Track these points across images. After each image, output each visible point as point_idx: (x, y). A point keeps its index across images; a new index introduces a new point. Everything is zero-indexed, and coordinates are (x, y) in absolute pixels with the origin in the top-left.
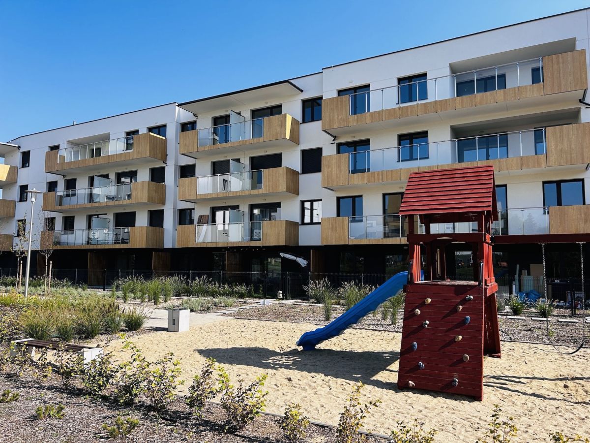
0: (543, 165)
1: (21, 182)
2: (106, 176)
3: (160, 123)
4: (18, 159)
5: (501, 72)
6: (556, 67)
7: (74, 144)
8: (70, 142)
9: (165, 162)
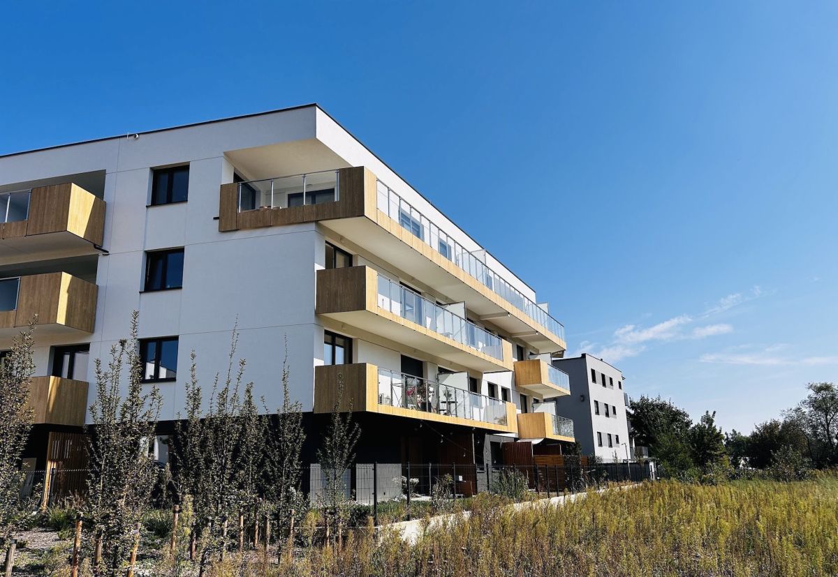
0: (12, 325)
6: (42, 201)
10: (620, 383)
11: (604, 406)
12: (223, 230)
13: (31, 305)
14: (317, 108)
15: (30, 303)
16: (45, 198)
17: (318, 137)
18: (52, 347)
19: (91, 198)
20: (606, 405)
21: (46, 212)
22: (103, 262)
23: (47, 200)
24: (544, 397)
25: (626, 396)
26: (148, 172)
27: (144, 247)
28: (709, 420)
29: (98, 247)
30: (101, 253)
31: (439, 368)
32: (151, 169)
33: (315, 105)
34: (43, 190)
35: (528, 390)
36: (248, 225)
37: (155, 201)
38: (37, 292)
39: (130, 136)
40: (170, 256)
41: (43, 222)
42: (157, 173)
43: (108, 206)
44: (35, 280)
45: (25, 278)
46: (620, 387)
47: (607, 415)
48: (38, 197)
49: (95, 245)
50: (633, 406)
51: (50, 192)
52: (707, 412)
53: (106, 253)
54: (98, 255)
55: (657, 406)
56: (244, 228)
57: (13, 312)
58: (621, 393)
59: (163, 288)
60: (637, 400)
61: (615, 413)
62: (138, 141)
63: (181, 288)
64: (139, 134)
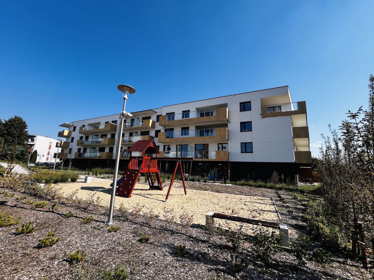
0: (215, 139)
1: (72, 136)
2: (98, 136)
3: (115, 120)
4: (72, 129)
5: (212, 111)
6: (219, 111)
7: (90, 125)
8: (88, 124)
9: (115, 132)
12: (263, 117)
15: (219, 134)
18: (217, 143)
27: (240, 121)
29: (228, 121)
32: (239, 102)
37: (241, 110)
38: (221, 132)
40: (246, 123)
41: (220, 116)
43: (229, 112)
44: (220, 129)
45: (217, 128)
51: (221, 109)
53: (230, 122)
56: (269, 117)
57: (215, 136)
59: (245, 131)
62: (236, 96)
63: (252, 131)
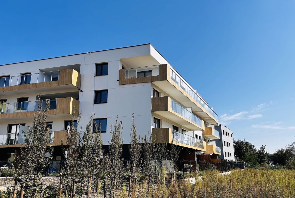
0: (55, 114)
6: (63, 74)
10: (231, 135)
11: (227, 143)
12: (121, 84)
13: (61, 108)
14: (151, 45)
16: (64, 74)
17: (151, 54)
18: (65, 121)
19: (77, 73)
20: (227, 142)
21: (64, 78)
22: (80, 94)
23: (65, 74)
24: (211, 139)
25: (233, 139)
26: (95, 65)
27: (94, 89)
28: (263, 148)
29: (79, 89)
30: (80, 91)
31: (183, 129)
32: (95, 64)
33: (150, 44)
34: (63, 70)
35: (206, 137)
36: (129, 83)
37: (97, 74)
38: (63, 104)
39: (88, 53)
40: (102, 92)
41: (64, 81)
42: (97, 65)
43: (81, 76)
44: (62, 100)
45: (59, 99)
46: (232, 136)
47: (228, 146)
48: (62, 73)
49: (78, 88)
50: (235, 143)
51: (66, 72)
52: (263, 145)
53: (82, 91)
54: (79, 92)
55: (244, 143)
56: (127, 84)
57: (55, 110)
58: (232, 138)
59: (100, 103)
60: (237, 141)
61: (230, 145)
62: (91, 54)
63: (107, 103)
64: (91, 52)
